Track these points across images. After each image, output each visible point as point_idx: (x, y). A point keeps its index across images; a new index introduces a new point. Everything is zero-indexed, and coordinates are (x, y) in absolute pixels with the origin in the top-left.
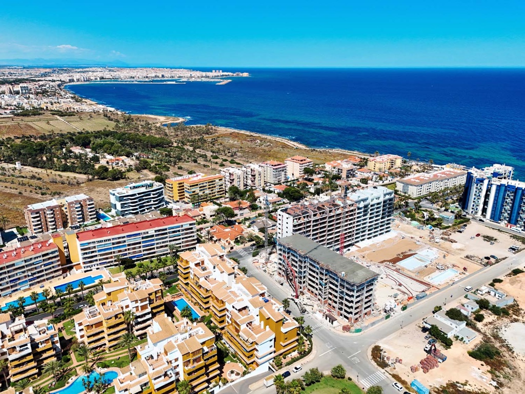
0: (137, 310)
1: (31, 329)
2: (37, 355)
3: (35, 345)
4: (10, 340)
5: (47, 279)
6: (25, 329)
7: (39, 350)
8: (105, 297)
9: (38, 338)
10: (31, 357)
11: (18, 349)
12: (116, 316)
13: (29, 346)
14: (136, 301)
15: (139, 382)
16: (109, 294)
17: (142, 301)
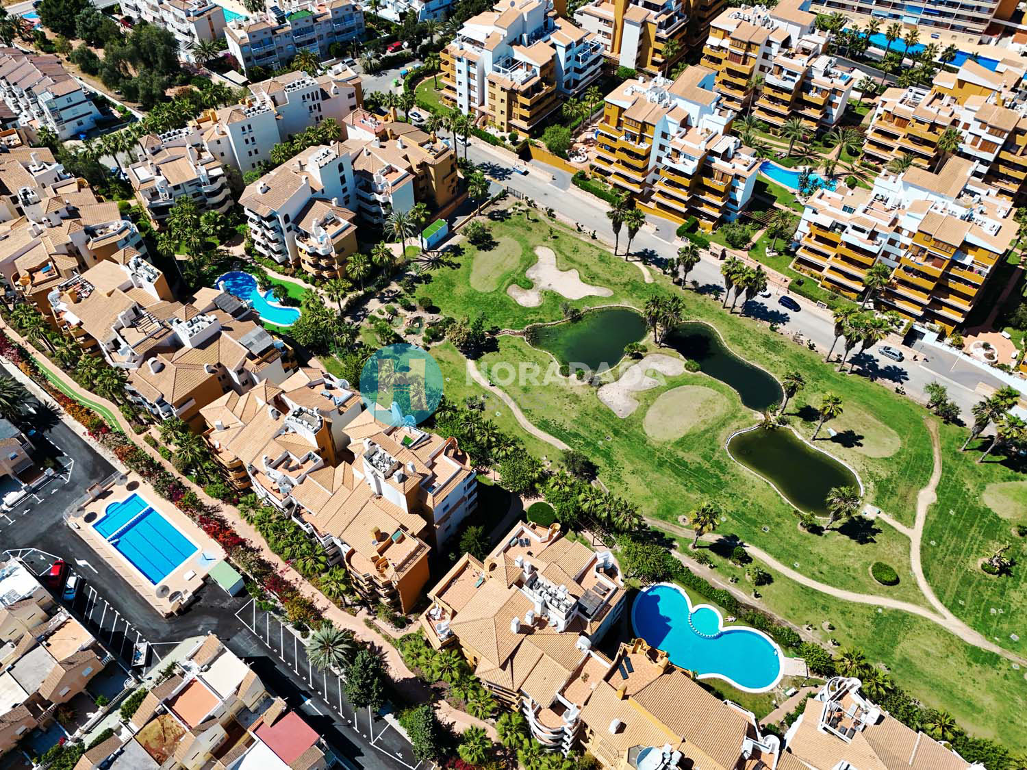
0: (974, 143)
1: (822, 62)
2: (798, 103)
3: (805, 84)
4: (787, 55)
5: (953, 27)
6: (816, 56)
7: (805, 97)
8: (951, 86)
9: (818, 79)
10: (787, 97)
11: (784, 74)
12: (933, 127)
13: (798, 79)
14: (984, 124)
15: (837, 216)
16: (961, 83)
17: (995, 130)
